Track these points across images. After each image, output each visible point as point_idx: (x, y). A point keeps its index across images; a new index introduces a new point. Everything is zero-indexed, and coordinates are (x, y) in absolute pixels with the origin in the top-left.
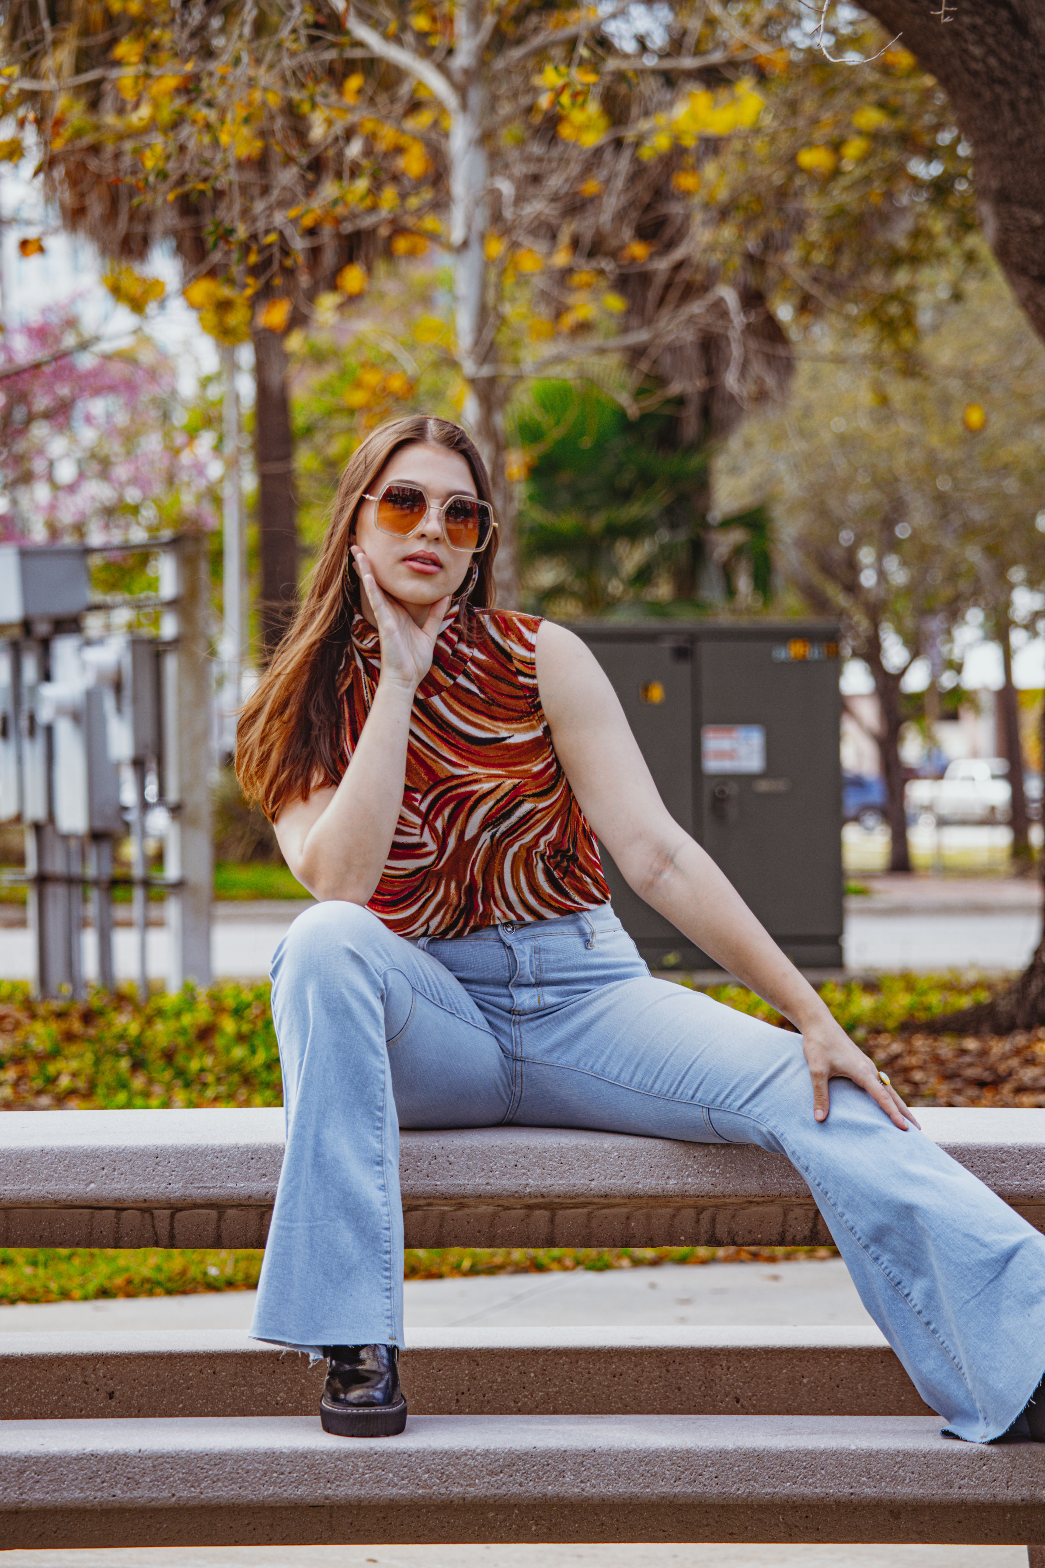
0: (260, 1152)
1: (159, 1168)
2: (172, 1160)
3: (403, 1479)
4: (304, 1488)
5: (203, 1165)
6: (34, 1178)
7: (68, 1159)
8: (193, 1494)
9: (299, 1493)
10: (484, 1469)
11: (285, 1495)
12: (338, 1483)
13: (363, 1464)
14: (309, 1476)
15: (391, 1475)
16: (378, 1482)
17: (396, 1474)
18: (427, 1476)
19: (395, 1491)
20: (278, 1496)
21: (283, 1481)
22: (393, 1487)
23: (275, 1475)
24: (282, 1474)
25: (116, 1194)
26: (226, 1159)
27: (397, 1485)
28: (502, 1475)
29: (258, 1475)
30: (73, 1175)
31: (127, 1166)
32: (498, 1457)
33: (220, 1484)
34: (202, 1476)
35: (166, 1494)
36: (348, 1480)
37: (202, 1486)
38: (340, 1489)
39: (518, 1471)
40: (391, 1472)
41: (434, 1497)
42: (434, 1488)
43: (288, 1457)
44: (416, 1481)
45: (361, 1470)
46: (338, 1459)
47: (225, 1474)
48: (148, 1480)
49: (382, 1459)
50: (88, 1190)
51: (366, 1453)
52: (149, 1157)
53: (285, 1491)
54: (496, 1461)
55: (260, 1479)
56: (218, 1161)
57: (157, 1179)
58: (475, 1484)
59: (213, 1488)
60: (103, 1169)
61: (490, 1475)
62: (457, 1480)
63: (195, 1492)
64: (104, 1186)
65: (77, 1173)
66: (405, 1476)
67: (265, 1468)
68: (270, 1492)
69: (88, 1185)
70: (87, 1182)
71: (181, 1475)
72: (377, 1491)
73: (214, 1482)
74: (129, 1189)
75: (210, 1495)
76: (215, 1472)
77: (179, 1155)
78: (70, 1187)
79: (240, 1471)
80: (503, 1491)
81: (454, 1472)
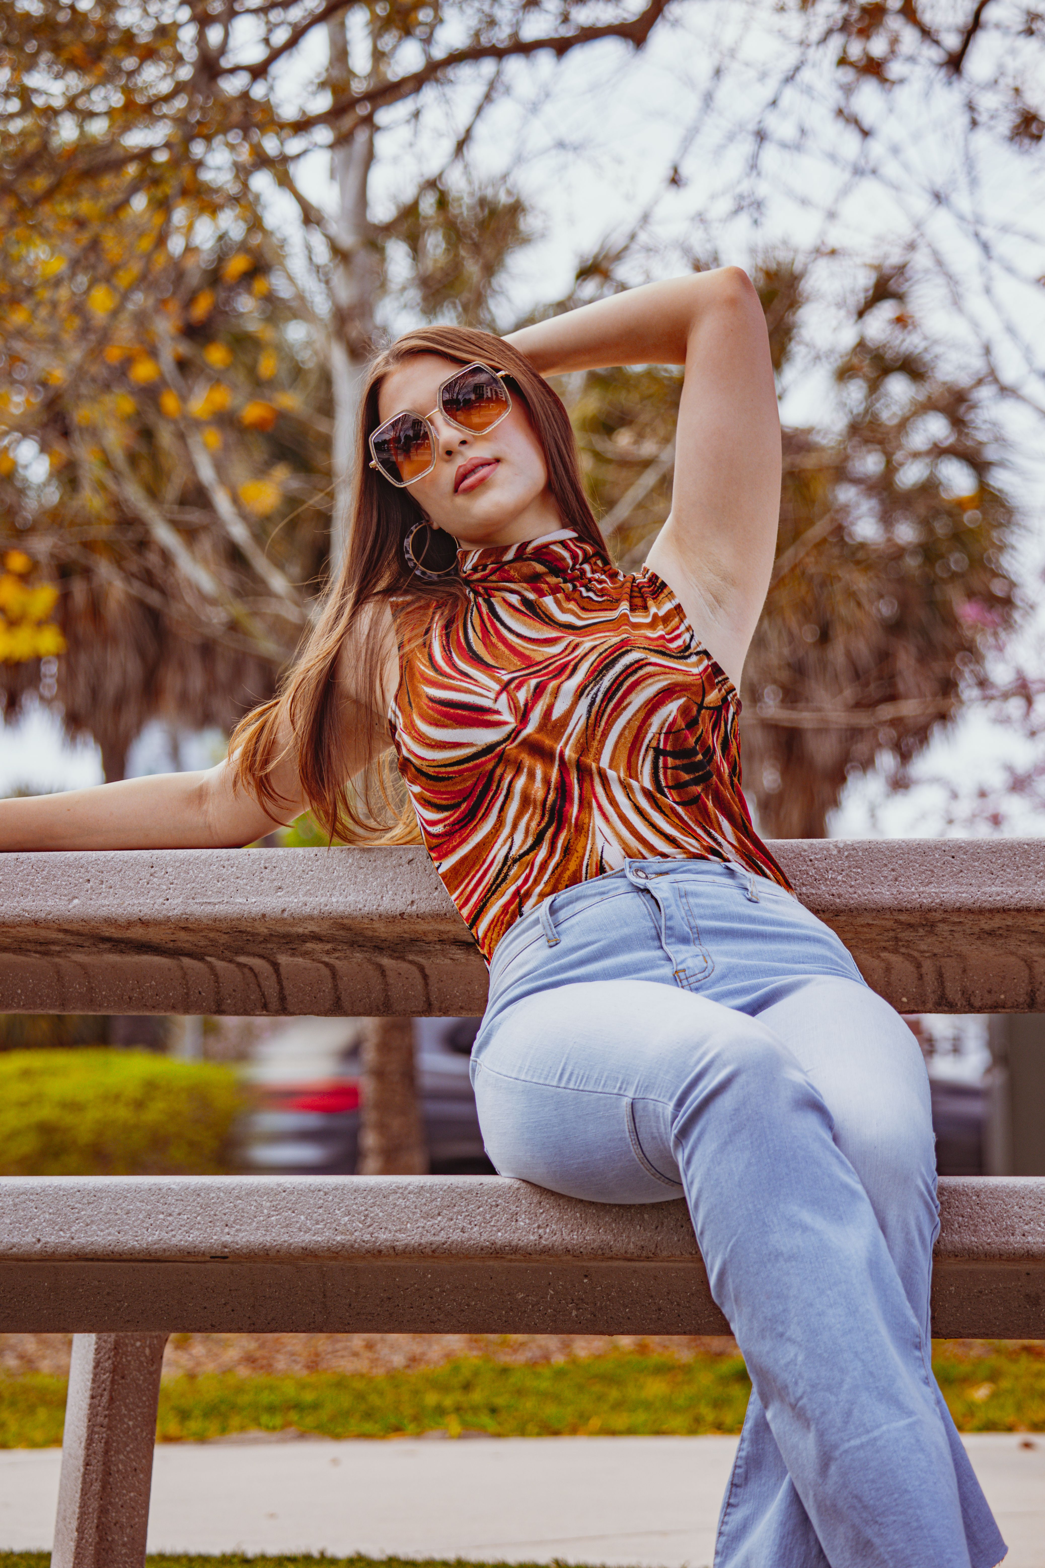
0: (274, 860)
1: (155, 879)
2: (170, 870)
3: (317, 1224)
4: (197, 1233)
5: (206, 875)
6: (7, 893)
7: (47, 869)
8: (62, 1239)
9: (190, 1239)
10: (418, 1210)
11: (174, 1241)
12: (238, 1227)
13: (268, 1204)
14: (203, 1219)
15: (302, 1217)
16: (287, 1226)
17: (309, 1217)
18: (347, 1219)
19: (307, 1237)
20: (165, 1243)
21: (170, 1224)
22: (306, 1232)
23: (161, 1216)
24: (170, 1215)
25: (104, 912)
26: (234, 869)
27: (310, 1230)
28: (439, 1218)
29: (141, 1216)
30: (53, 889)
31: (117, 878)
32: (434, 1195)
33: (94, 1227)
34: (73, 1217)
35: (29, 1239)
36: (250, 1224)
37: (73, 1229)
38: (241, 1235)
39: (459, 1213)
40: (303, 1213)
41: (356, 1245)
42: (356, 1234)
43: (177, 1194)
44: (334, 1226)
45: (265, 1211)
46: (238, 1197)
47: (100, 1215)
48: (8, 1221)
49: (291, 1197)
50: (70, 906)
51: (272, 1189)
52: (142, 867)
53: (174, 1236)
54: (432, 1201)
55: (143, 1222)
56: (225, 870)
57: (152, 893)
58: (406, 1229)
59: (86, 1232)
60: (89, 881)
61: (424, 1218)
62: (384, 1225)
63: (64, 1237)
64: (89, 902)
65: (58, 887)
66: (320, 1218)
67: (149, 1207)
68: (155, 1237)
69: (70, 901)
70: (70, 897)
71: (47, 1216)
72: (286, 1237)
73: (87, 1225)
74: (119, 905)
75: (83, 1241)
76: (89, 1212)
77: (178, 864)
78: (49, 903)
79: (119, 1211)
80: (441, 1237)
81: (381, 1214)
